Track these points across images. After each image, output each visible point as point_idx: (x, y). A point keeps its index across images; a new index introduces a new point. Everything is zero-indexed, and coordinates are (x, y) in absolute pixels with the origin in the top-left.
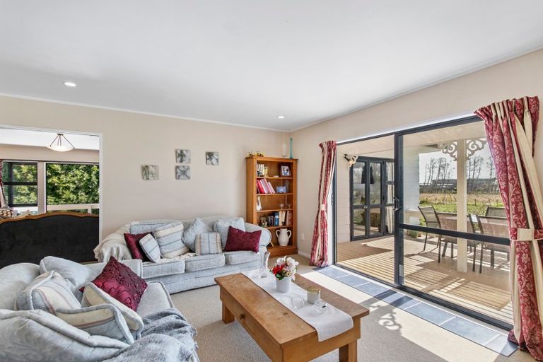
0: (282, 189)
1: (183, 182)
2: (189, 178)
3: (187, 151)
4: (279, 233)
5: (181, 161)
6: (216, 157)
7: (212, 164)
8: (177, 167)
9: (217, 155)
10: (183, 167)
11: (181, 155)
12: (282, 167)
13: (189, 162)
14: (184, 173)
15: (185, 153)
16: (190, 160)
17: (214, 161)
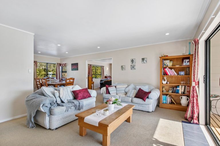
0: (182, 73)
1: (133, 71)
2: (135, 69)
3: (134, 59)
4: (181, 98)
5: (132, 63)
6: (146, 60)
7: (144, 63)
8: (131, 65)
9: (146, 59)
10: (133, 65)
11: (132, 61)
12: (184, 60)
13: (135, 63)
14: (133, 67)
15: (133, 60)
16: (135, 62)
17: (145, 61)
